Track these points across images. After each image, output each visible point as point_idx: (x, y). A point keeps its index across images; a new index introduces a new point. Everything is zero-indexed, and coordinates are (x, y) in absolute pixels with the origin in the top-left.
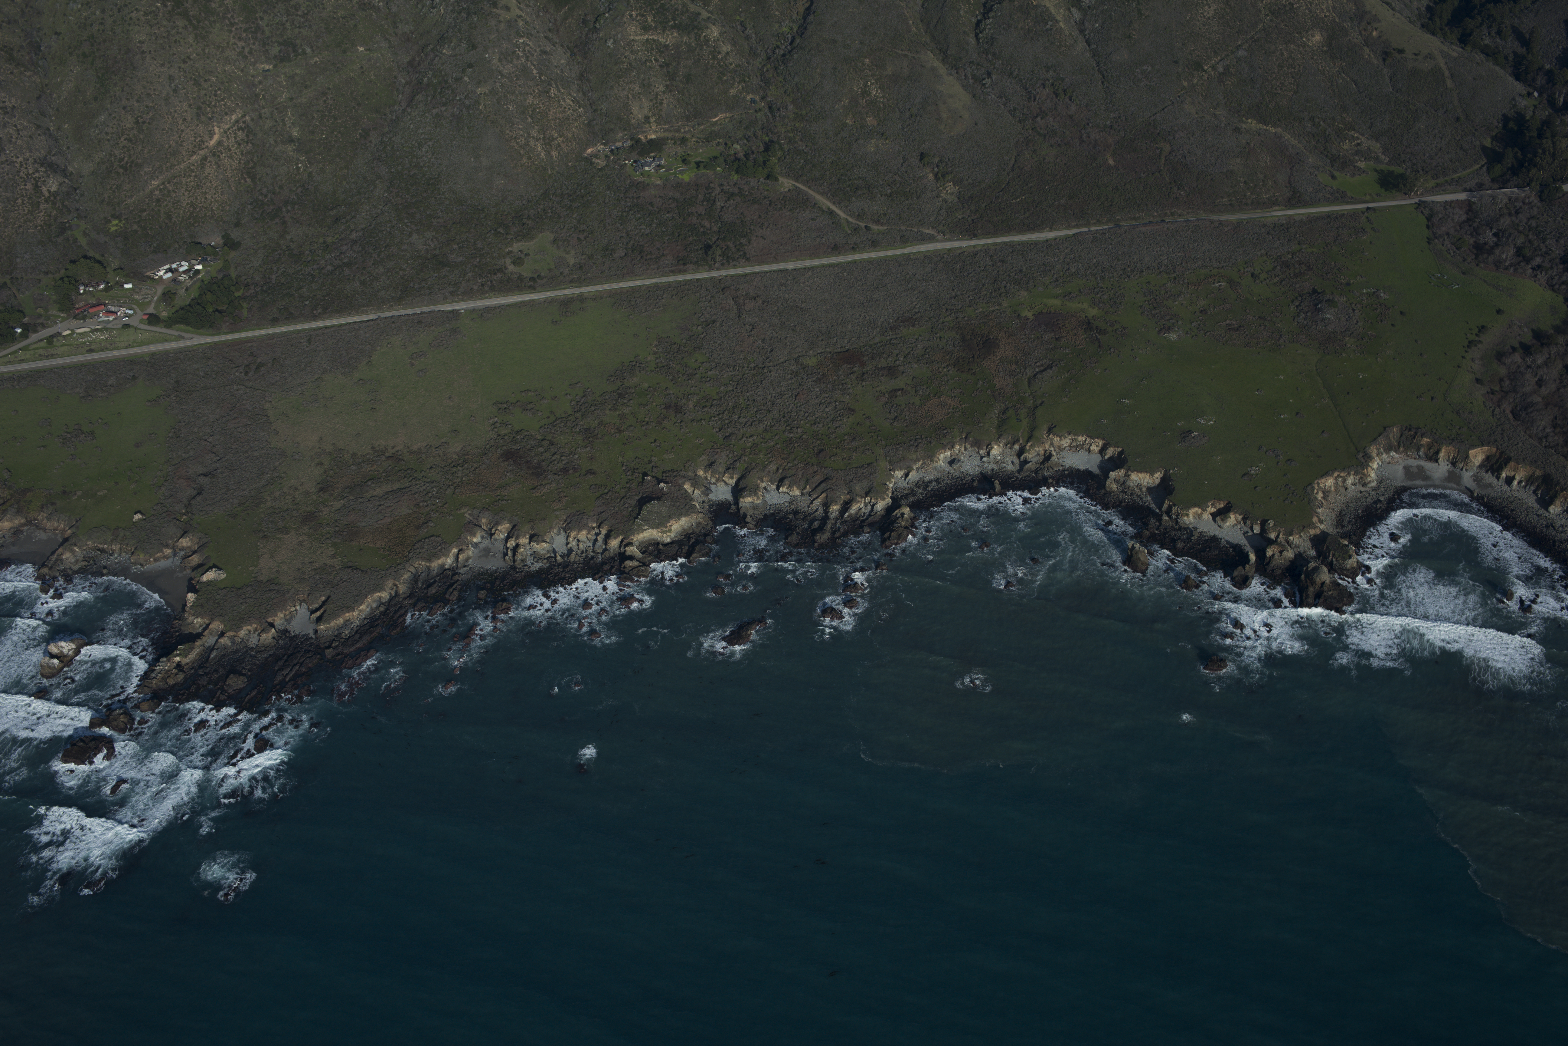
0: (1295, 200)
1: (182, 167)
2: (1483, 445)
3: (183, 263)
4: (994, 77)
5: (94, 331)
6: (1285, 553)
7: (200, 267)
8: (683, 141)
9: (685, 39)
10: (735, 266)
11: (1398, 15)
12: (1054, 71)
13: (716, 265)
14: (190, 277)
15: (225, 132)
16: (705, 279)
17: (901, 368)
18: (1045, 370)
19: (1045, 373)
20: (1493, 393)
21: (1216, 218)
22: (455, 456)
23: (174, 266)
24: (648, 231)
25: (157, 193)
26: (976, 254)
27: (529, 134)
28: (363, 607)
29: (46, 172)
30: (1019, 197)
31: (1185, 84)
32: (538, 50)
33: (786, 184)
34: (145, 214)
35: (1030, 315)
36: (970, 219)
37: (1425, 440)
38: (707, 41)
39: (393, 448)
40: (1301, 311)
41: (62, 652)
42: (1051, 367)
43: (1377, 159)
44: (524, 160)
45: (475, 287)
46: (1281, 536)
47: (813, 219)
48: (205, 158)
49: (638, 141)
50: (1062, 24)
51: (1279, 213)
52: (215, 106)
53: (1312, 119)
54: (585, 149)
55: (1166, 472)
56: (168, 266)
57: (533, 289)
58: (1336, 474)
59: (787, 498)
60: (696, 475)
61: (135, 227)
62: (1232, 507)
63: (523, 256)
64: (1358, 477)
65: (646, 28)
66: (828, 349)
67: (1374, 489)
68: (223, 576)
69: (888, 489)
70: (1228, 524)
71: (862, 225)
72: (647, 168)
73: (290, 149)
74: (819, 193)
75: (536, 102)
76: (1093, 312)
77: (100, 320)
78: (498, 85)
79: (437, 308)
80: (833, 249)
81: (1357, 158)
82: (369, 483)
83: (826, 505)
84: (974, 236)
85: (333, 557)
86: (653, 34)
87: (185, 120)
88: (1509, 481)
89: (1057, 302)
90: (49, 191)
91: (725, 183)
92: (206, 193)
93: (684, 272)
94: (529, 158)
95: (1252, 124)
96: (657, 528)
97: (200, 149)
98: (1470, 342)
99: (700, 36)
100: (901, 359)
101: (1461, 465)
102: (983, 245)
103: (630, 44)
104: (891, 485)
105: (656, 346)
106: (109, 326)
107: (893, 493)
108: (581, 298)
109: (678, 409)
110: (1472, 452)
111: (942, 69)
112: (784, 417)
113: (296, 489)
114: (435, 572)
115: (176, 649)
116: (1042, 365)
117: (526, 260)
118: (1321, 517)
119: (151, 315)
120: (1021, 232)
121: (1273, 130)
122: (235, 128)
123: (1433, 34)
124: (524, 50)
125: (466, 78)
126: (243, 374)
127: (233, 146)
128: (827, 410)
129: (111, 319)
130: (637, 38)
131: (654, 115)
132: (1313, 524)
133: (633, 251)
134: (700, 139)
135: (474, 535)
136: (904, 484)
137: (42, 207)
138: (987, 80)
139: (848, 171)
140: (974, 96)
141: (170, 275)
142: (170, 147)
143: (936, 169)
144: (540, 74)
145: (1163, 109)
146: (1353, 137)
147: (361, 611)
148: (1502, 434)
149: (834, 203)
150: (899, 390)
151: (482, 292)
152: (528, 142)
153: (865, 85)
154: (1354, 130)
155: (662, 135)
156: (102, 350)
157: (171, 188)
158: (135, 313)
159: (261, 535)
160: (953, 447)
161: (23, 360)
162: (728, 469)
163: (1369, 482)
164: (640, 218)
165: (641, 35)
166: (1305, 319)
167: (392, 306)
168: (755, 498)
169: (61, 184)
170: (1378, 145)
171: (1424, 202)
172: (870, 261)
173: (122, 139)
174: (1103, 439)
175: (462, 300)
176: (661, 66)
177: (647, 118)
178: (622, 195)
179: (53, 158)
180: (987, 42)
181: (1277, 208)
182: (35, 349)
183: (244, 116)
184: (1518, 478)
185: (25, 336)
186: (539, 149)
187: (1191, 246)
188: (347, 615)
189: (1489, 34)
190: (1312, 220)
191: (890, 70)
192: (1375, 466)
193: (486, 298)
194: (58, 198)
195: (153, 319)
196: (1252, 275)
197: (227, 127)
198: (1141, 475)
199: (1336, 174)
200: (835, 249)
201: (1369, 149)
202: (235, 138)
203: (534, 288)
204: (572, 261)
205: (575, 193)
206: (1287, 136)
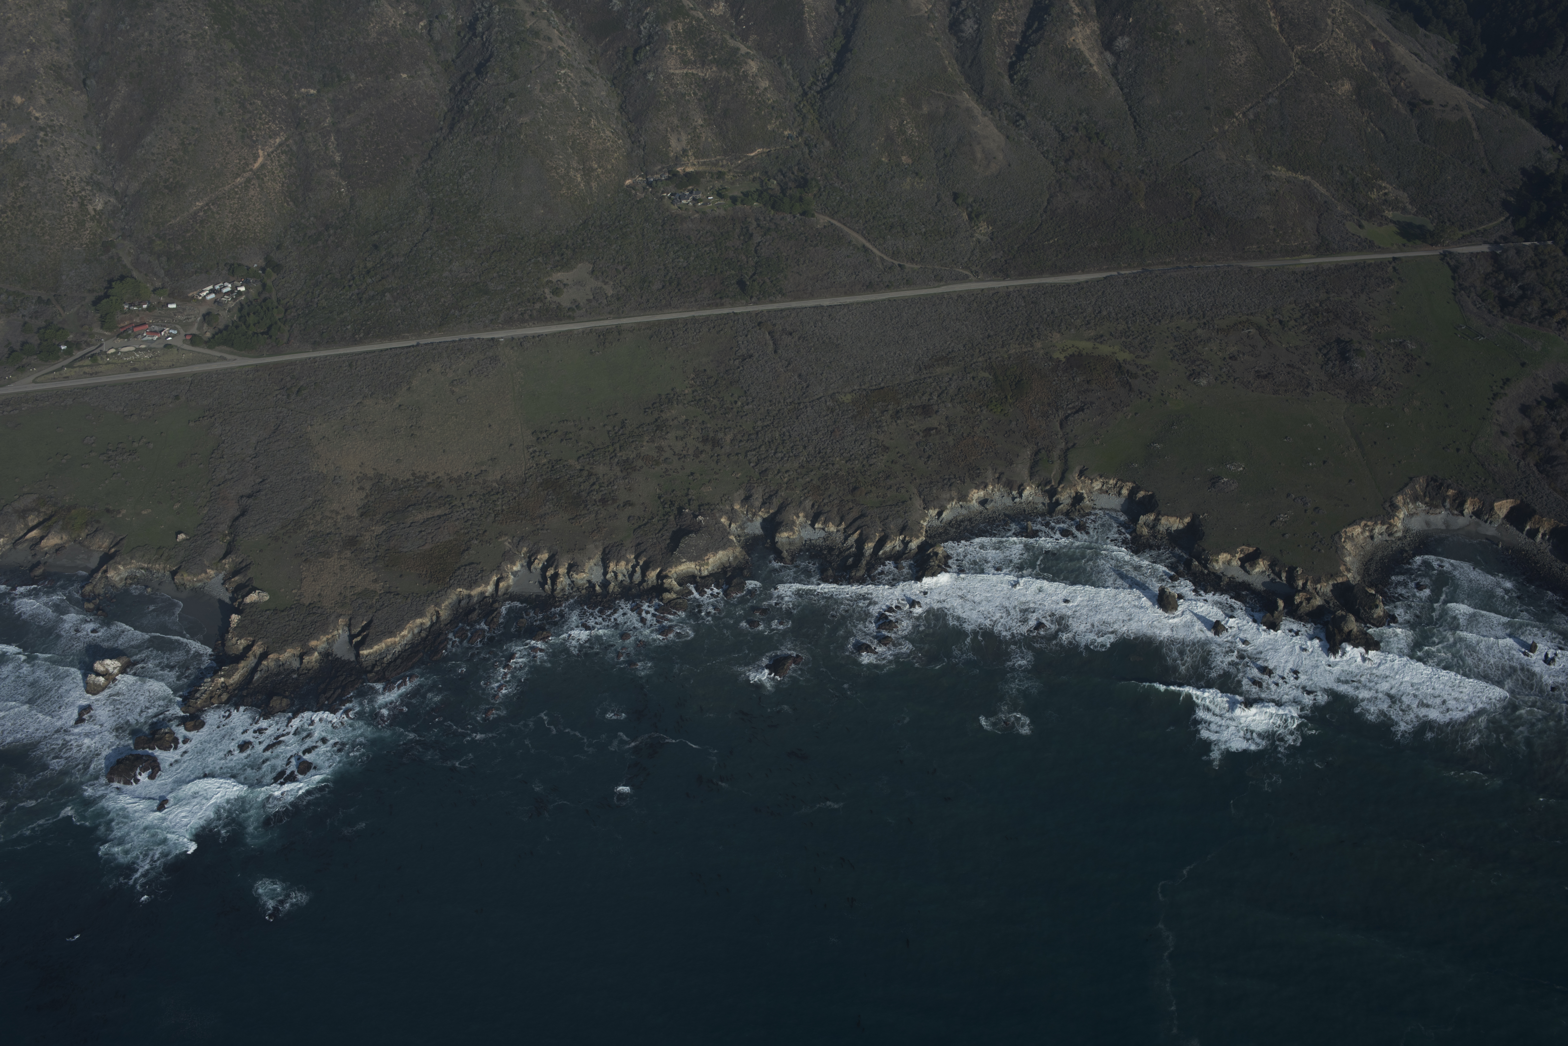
0: (1324, 248)
1: (226, 188)
2: (1507, 498)
3: (226, 284)
4: (1028, 119)
5: (137, 350)
6: (1313, 601)
7: (242, 289)
8: (720, 175)
9: (724, 73)
10: (772, 302)
11: (1426, 65)
12: (1087, 114)
13: (753, 300)
14: (233, 299)
15: (269, 155)
16: (742, 313)
17: (935, 408)
18: (1077, 412)
19: (1076, 415)
20: (1518, 446)
21: (1244, 264)
22: (495, 484)
23: (217, 287)
24: (685, 264)
25: (201, 214)
26: (1008, 295)
27: (569, 164)
28: (405, 632)
29: (91, 191)
30: (1051, 239)
31: (1217, 130)
32: (579, 81)
33: (822, 221)
34: (188, 234)
35: (1062, 357)
36: (1003, 260)
37: (1451, 492)
38: (746, 75)
39: (433, 474)
40: (1328, 359)
41: (107, 670)
42: (1083, 410)
43: (1404, 210)
44: (564, 191)
45: (516, 316)
46: (1309, 583)
47: (848, 256)
48: (248, 180)
49: (675, 174)
50: (1095, 68)
51: (1308, 261)
52: (260, 129)
53: (1340, 168)
54: (625, 180)
55: (1195, 518)
56: (211, 287)
57: (571, 319)
58: (1363, 523)
59: (822, 534)
60: (733, 509)
61: (179, 247)
62: (1260, 553)
63: (562, 286)
64: (1385, 527)
65: (685, 63)
66: (863, 387)
67: (1400, 539)
68: (267, 598)
69: (922, 528)
70: (1257, 570)
71: (896, 263)
72: (684, 202)
73: (332, 173)
74: (854, 230)
75: (577, 133)
76: (1123, 356)
77: (145, 339)
78: (539, 115)
79: (476, 336)
80: (867, 287)
81: (1384, 207)
82: (410, 509)
83: (860, 542)
84: (1006, 276)
85: (375, 581)
86: (692, 68)
87: (230, 142)
88: (1533, 534)
89: (1089, 345)
90: (95, 210)
91: (762, 218)
92: (249, 215)
93: (722, 305)
94: (569, 189)
95: (1281, 172)
96: (695, 561)
97: (244, 172)
98: (1494, 395)
99: (738, 71)
100: (935, 398)
101: (1486, 517)
102: (1016, 286)
103: (669, 77)
104: (925, 524)
105: (693, 379)
106: (153, 345)
107: (926, 531)
108: (619, 330)
109: (716, 443)
110: (1497, 505)
111: (977, 109)
112: (819, 453)
113: (337, 513)
114: (476, 599)
115: (220, 670)
116: (1074, 407)
117: (565, 290)
118: (1349, 566)
119: (194, 335)
120: (1053, 274)
121: (1302, 178)
122: (279, 151)
123: (1460, 85)
124: (565, 81)
125: (508, 107)
126: (285, 397)
127: (276, 169)
128: (862, 447)
129: (155, 338)
130: (677, 72)
131: (692, 147)
132: (1341, 572)
133: (670, 284)
134: (737, 173)
135: (513, 563)
136: (936, 523)
137: (87, 225)
138: (1021, 122)
139: (883, 209)
140: (1008, 137)
141: (213, 296)
142: (214, 168)
143: (970, 209)
144: (581, 105)
145: (1194, 155)
146: (1380, 186)
147: (403, 636)
148: (1527, 487)
149: (869, 241)
150: (933, 429)
151: (522, 321)
152: (568, 172)
153: (901, 123)
154: (1382, 179)
155: (701, 169)
156: (146, 369)
157: (215, 210)
158: (179, 332)
159: (304, 558)
160: (986, 487)
161: (67, 377)
162: (764, 503)
163: (1396, 532)
164: (678, 251)
165: (680, 68)
166: (1332, 368)
167: (432, 332)
168: (791, 533)
169: (106, 203)
170: (1406, 195)
171: (1450, 253)
172: (905, 300)
173: (168, 160)
174: (1134, 482)
175: (503, 329)
176: (699, 100)
177: (685, 151)
178: (660, 228)
179: (99, 177)
180: (1021, 84)
181: (1306, 256)
182: (80, 367)
183: (286, 140)
184: (1542, 531)
185: (68, 352)
186: (579, 179)
187: (1221, 292)
188: (389, 640)
189: (1515, 86)
190: (1339, 269)
191: (925, 109)
192: (1401, 516)
193: (525, 327)
194: (104, 217)
195: (194, 340)
196: (1281, 322)
197: (271, 150)
198: (1172, 519)
199: (1364, 223)
200: (870, 287)
201: (1396, 198)
202: (279, 161)
203: (573, 318)
204: (610, 292)
205: (614, 223)
206: (1316, 185)
